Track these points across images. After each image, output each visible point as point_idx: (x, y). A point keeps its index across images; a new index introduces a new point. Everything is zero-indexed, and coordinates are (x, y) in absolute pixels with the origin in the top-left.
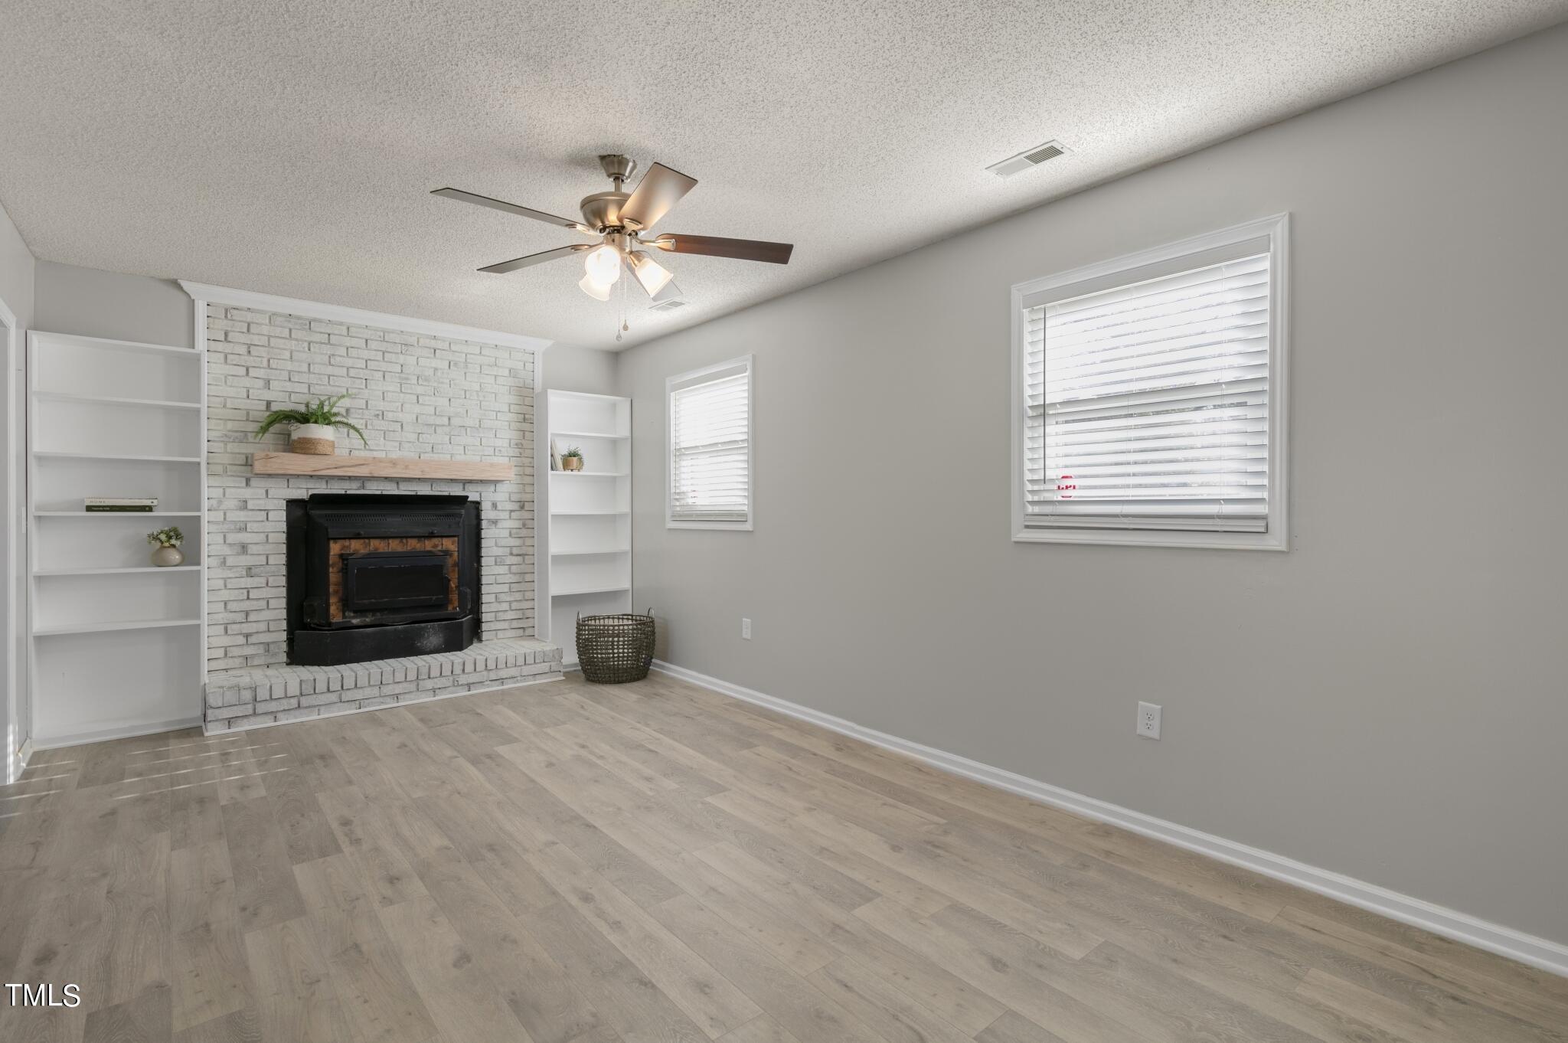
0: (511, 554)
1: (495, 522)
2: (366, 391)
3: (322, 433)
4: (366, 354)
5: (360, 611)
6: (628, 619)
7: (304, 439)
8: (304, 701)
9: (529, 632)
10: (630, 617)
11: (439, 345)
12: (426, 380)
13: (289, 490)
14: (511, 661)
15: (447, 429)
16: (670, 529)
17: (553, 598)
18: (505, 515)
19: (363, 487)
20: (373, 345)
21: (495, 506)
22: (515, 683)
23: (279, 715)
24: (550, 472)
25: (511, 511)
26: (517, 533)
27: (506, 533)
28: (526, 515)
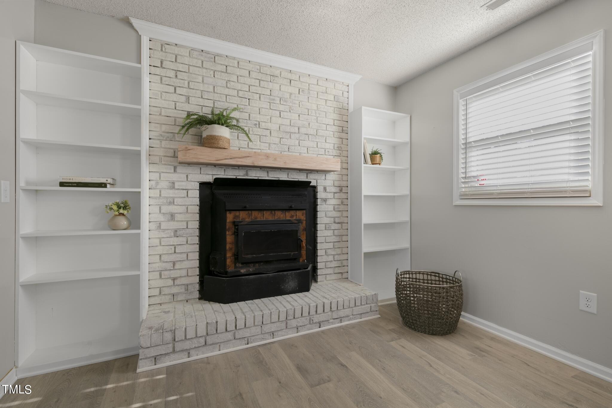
0: (335, 222)
1: (325, 200)
2: (249, 107)
3: (222, 131)
4: (249, 81)
5: (246, 263)
6: (435, 276)
7: (211, 136)
8: (210, 340)
9: (345, 276)
10: (437, 275)
11: (293, 77)
12: (285, 101)
13: (201, 176)
14: (347, 303)
15: (297, 136)
16: (456, 206)
17: (365, 253)
18: (330, 196)
19: (247, 175)
20: (253, 75)
21: (325, 189)
22: (349, 320)
23: (192, 352)
24: (363, 165)
25: (335, 193)
26: (338, 208)
27: (331, 208)
28: (344, 196)
